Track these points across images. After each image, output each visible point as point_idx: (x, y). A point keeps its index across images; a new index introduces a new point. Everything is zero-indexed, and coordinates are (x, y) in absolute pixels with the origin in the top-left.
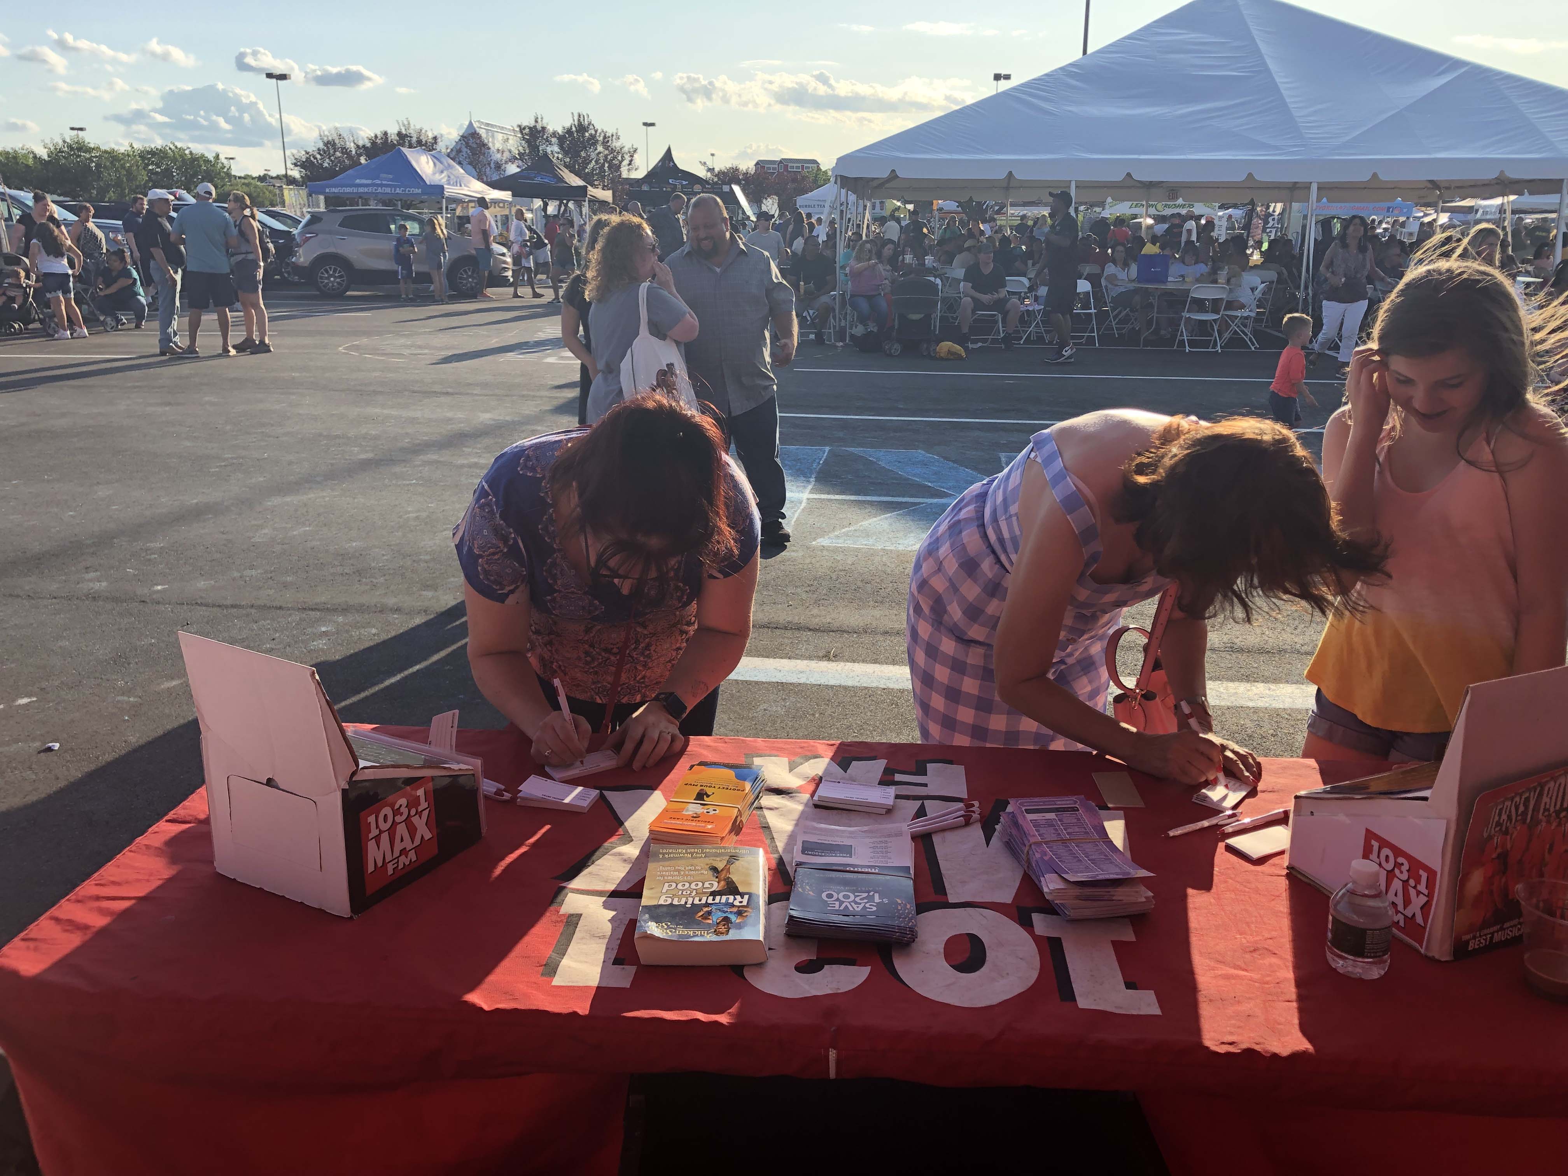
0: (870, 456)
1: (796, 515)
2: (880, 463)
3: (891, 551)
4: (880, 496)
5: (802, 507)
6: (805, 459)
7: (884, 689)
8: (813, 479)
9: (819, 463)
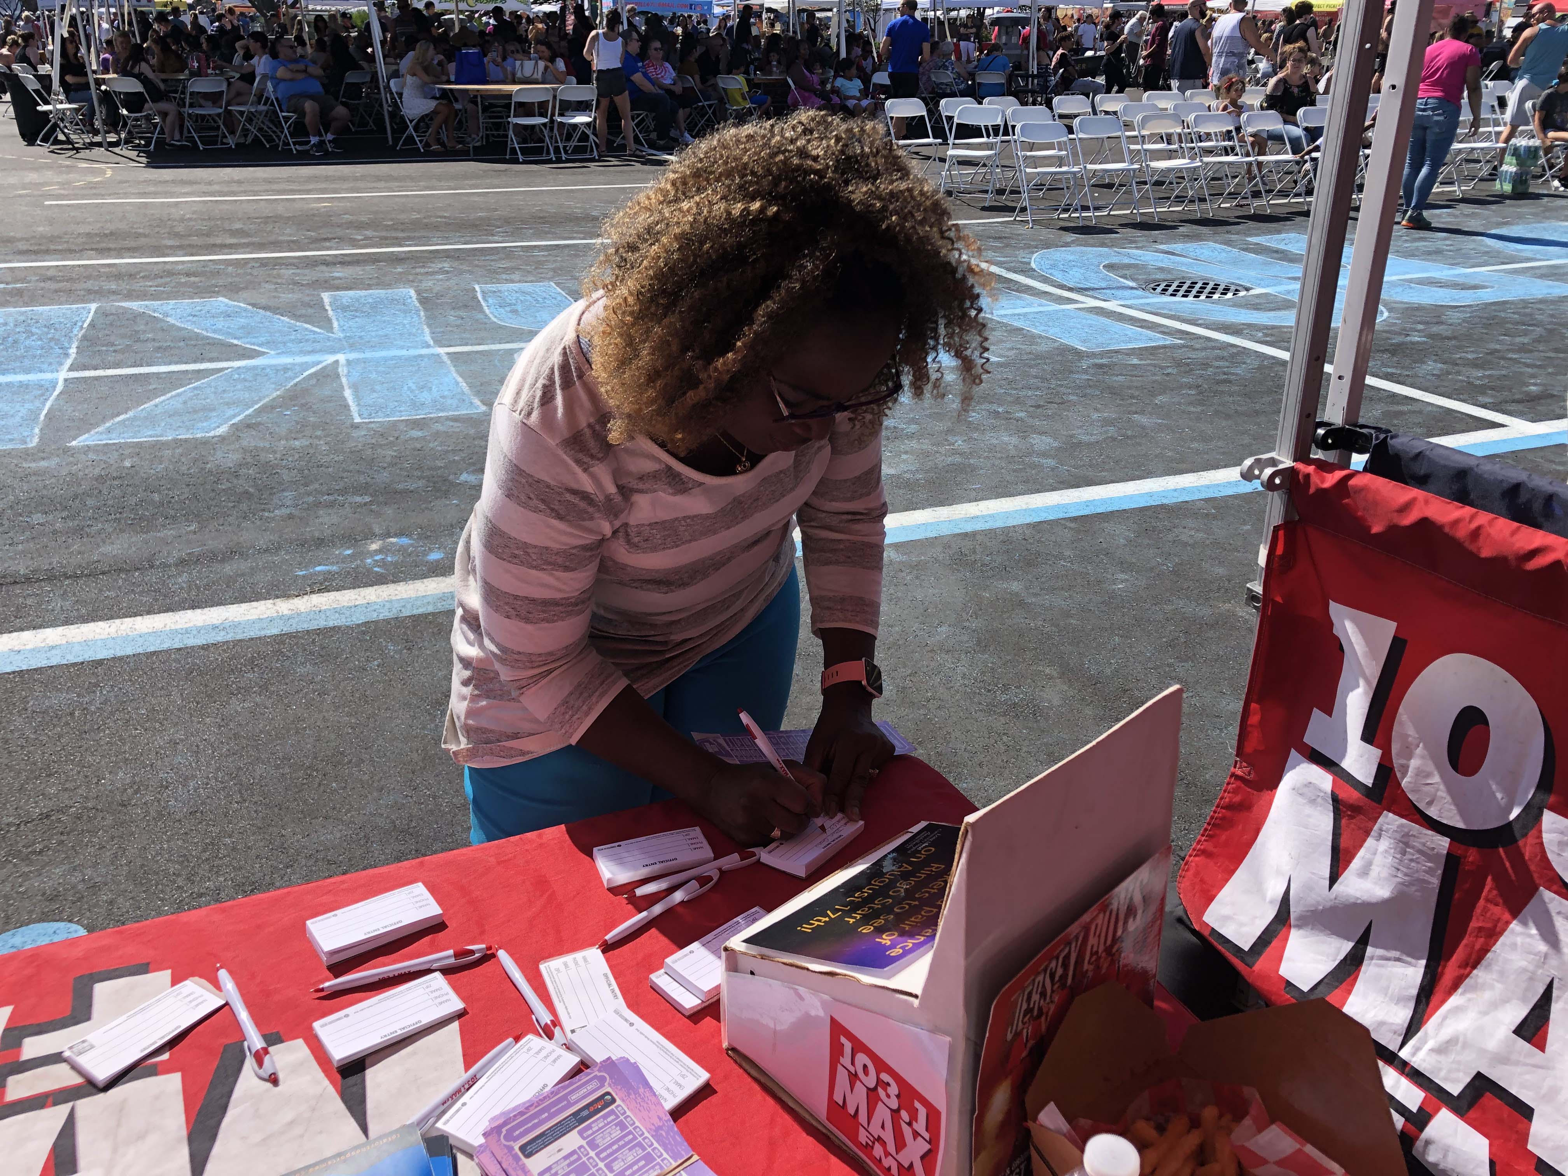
0: (154, 311)
1: (48, 404)
2: (169, 319)
3: (186, 440)
4: (170, 364)
5: (56, 393)
6: (61, 323)
7: (180, 649)
8: (73, 351)
9: (81, 327)
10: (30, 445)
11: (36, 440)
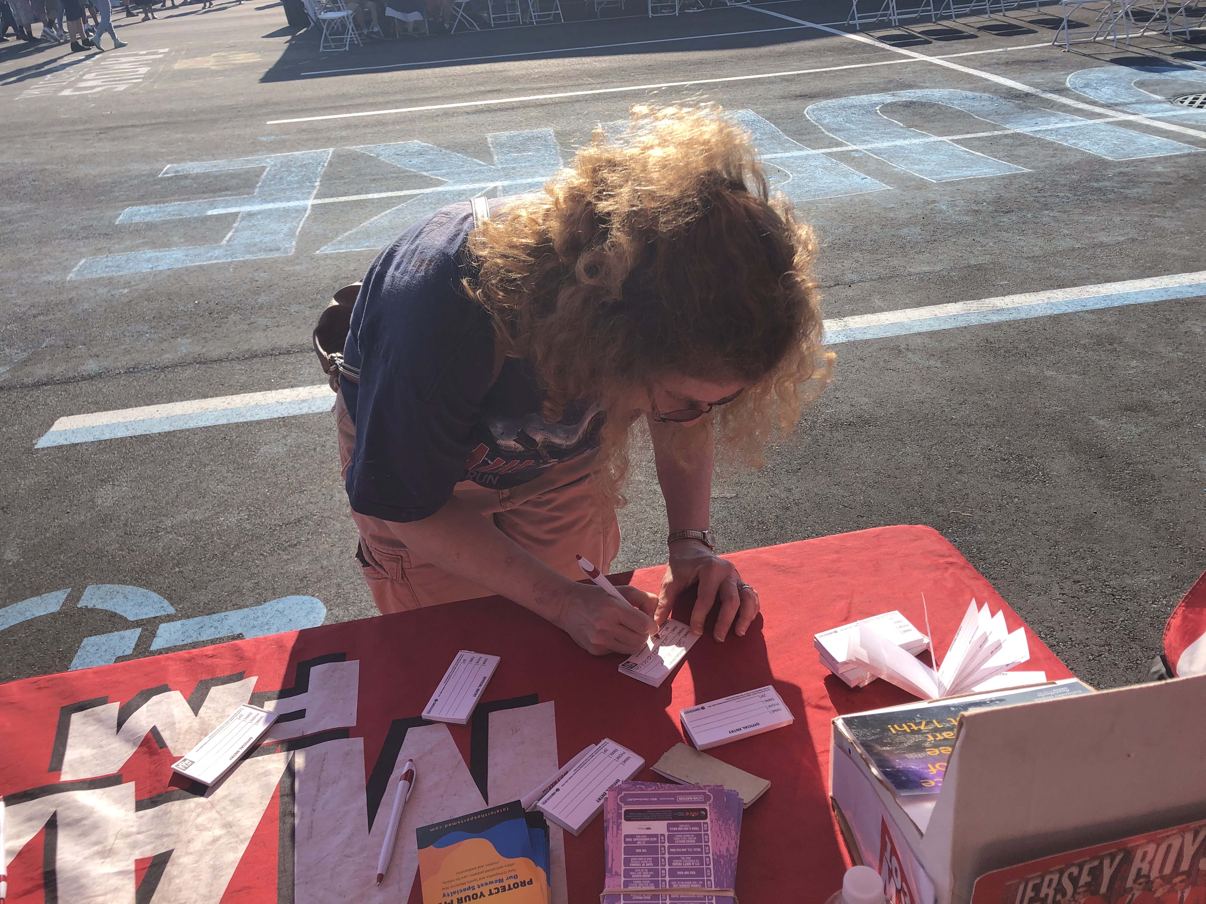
0: (371, 152)
1: (301, 225)
2: (380, 158)
4: (381, 192)
5: (306, 215)
6: (310, 163)
8: (317, 184)
9: (323, 166)
10: (290, 254)
11: (293, 250)
